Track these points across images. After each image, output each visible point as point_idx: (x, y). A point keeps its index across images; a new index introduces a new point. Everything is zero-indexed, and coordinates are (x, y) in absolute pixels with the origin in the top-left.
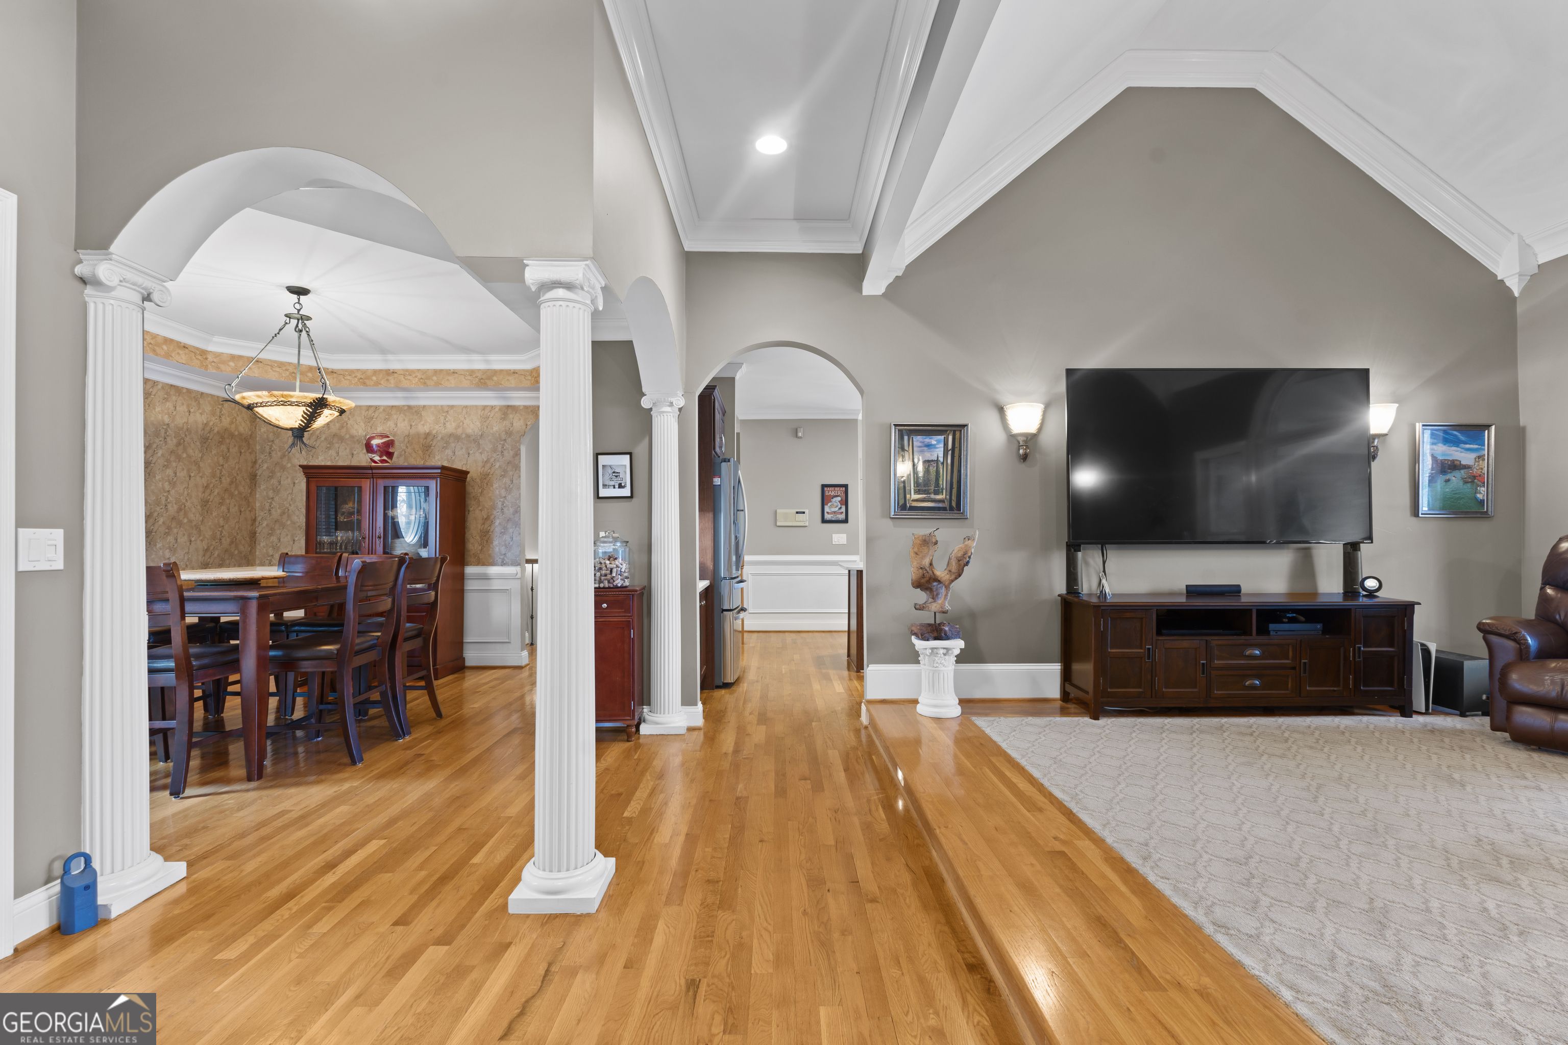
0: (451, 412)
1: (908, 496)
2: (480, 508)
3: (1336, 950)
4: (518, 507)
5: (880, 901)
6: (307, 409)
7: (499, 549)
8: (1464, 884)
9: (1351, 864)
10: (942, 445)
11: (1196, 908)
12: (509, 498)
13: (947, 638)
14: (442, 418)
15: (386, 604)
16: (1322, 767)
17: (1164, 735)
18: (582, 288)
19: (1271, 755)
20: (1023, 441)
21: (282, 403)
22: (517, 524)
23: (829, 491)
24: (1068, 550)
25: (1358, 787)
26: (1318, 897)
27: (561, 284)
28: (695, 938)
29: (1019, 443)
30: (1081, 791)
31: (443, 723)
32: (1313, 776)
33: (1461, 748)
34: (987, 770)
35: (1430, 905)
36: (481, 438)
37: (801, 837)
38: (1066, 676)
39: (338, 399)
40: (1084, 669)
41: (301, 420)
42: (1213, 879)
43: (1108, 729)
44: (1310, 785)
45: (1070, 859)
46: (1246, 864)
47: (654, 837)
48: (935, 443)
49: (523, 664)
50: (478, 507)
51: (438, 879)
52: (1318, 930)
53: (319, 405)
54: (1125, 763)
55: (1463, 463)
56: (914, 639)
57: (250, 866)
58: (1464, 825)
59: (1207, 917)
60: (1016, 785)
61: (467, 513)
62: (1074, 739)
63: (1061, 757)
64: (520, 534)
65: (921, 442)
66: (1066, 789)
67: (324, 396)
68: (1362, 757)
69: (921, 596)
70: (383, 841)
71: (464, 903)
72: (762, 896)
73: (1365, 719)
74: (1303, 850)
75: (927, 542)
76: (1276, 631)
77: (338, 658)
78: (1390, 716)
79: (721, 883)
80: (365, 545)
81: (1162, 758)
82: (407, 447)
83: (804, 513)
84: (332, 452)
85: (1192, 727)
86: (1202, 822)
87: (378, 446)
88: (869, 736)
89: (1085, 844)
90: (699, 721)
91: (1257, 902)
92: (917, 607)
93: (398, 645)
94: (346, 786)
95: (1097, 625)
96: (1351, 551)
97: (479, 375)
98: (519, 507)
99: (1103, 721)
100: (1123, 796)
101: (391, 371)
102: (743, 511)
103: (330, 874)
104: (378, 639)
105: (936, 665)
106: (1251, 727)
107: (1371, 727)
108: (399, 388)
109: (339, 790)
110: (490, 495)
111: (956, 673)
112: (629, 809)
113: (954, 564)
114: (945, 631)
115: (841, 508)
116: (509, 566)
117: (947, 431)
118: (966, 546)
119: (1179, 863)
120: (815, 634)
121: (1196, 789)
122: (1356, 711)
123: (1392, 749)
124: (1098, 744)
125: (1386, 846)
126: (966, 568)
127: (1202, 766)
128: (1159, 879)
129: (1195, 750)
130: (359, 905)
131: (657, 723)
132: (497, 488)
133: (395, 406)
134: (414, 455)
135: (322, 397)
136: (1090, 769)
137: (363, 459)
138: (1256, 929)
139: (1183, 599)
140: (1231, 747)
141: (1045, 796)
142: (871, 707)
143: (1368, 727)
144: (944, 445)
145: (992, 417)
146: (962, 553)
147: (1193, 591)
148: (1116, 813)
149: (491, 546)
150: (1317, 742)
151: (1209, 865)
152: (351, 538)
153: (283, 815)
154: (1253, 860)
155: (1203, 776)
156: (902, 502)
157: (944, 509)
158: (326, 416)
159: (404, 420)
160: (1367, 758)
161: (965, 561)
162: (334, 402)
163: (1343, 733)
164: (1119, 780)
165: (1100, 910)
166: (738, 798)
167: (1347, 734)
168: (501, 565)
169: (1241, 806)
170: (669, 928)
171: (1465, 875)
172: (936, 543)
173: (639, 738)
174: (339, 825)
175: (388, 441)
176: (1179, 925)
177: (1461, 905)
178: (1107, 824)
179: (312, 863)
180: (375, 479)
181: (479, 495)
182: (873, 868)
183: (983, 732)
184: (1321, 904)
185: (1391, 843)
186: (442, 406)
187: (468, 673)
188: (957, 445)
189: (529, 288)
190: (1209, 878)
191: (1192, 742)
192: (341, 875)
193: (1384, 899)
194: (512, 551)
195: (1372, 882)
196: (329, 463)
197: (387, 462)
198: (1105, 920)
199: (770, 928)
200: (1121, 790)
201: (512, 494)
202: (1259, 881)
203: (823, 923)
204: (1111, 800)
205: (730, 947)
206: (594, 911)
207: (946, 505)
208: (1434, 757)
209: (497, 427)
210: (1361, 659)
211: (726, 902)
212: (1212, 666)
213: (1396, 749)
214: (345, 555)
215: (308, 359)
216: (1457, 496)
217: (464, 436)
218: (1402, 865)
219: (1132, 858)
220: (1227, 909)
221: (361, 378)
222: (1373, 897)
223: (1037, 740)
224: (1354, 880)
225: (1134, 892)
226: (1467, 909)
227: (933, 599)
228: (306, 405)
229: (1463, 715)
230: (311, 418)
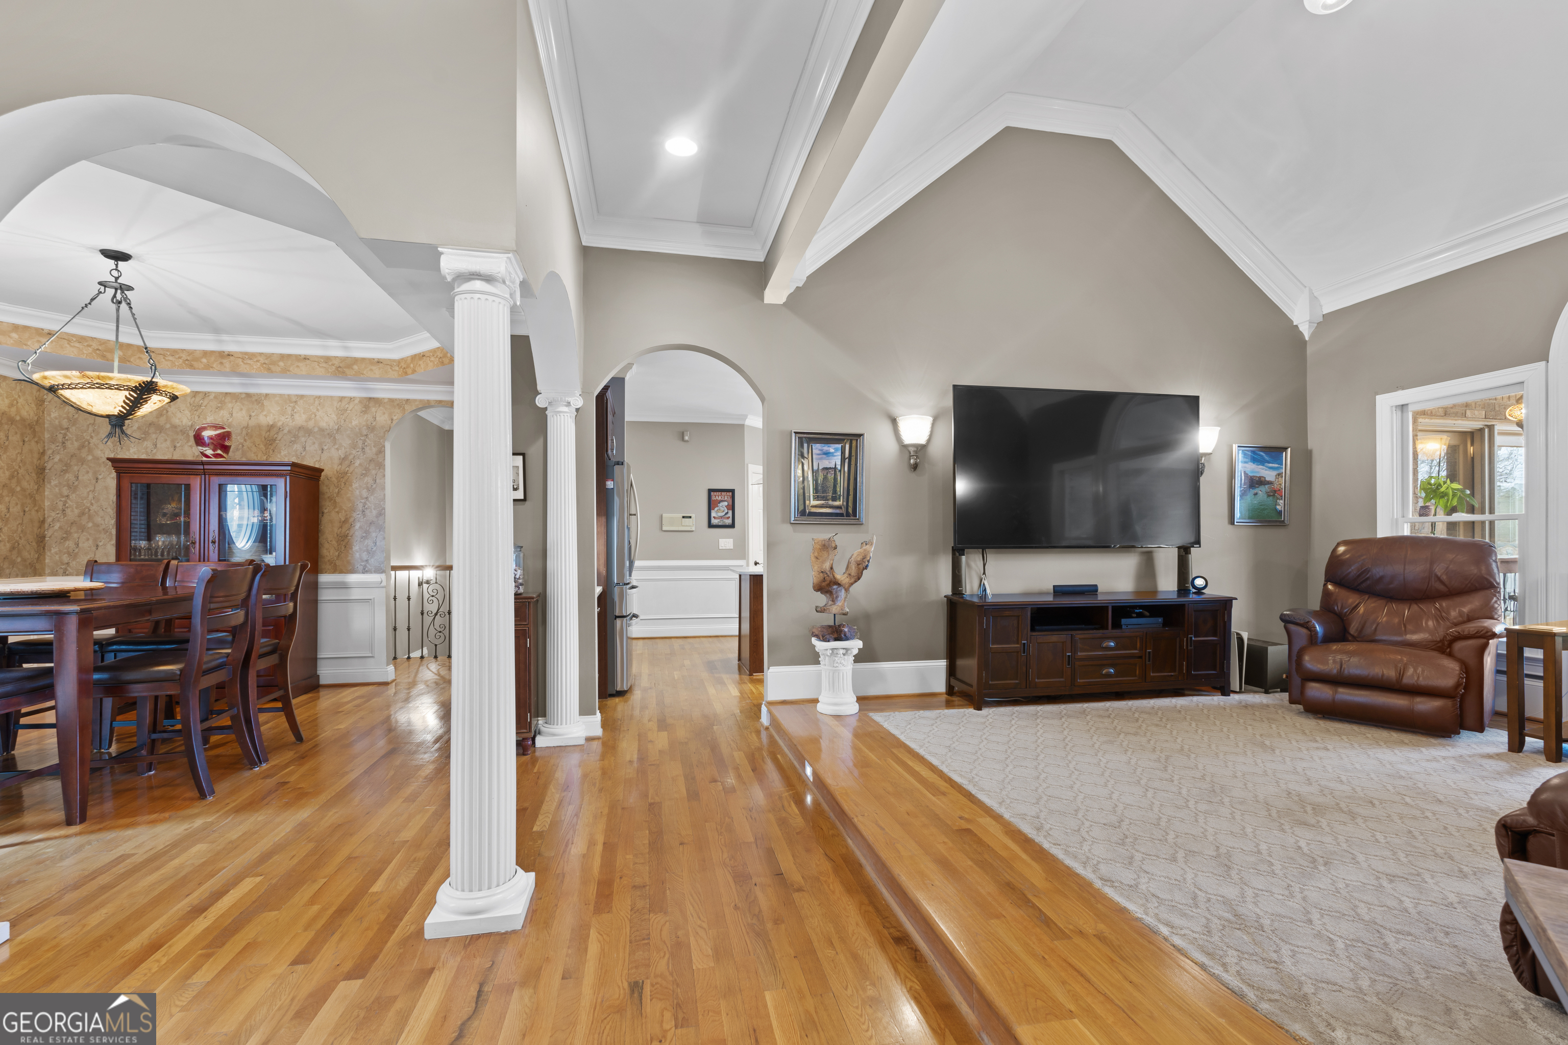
0: (301, 402)
1: (807, 502)
2: (337, 510)
3: (1197, 891)
4: (382, 509)
5: (805, 889)
6: (130, 394)
7: (360, 555)
8: (1283, 829)
9: (1199, 820)
10: (839, 453)
11: (1085, 867)
12: (372, 498)
13: (847, 639)
14: (289, 410)
15: (237, 616)
16: (1167, 741)
17: (1038, 721)
18: (504, 282)
19: (1127, 734)
20: (914, 451)
21: (97, 386)
22: (381, 528)
23: (715, 496)
24: (953, 554)
25: (1197, 756)
26: (1177, 849)
27: (480, 276)
28: (630, 943)
29: (910, 453)
30: (977, 775)
31: (304, 747)
32: (1162, 749)
33: (1268, 719)
34: (891, 761)
35: (1260, 848)
36: (337, 433)
37: (720, 837)
38: (952, 671)
39: (170, 383)
40: (969, 665)
41: (122, 406)
42: (1095, 842)
43: (991, 718)
44: (1160, 757)
45: (976, 835)
46: (1119, 827)
47: (571, 849)
48: (833, 451)
49: (389, 680)
50: (334, 508)
51: (335, 912)
52: (1181, 876)
53: (147, 389)
54: (1010, 748)
55: (1267, 479)
56: (814, 641)
57: (95, 919)
58: (1277, 782)
59: (1095, 874)
60: (919, 773)
61: (320, 515)
62: (963, 728)
63: (954, 745)
64: (384, 538)
65: (820, 450)
66: (963, 773)
67: (153, 380)
68: (1196, 731)
69: (821, 599)
70: (259, 879)
71: (370, 934)
72: (692, 896)
73: (1195, 698)
74: (1162, 811)
75: (827, 547)
76: (1127, 625)
77: (181, 679)
78: (1214, 696)
79: (648, 887)
80: (195, 551)
81: (1039, 741)
82: (245, 440)
83: (690, 517)
84: (148, 444)
85: (1061, 713)
86: (1080, 794)
87: (211, 438)
88: (771, 737)
89: (986, 821)
90: (598, 732)
91: (1132, 858)
92: (818, 609)
93: (251, 663)
94: (198, 822)
95: (981, 623)
96: (1184, 552)
97: (337, 363)
98: (384, 509)
99: (985, 711)
100: (1012, 776)
101: (226, 353)
102: (635, 515)
103: (201, 918)
104: (227, 657)
105: (836, 665)
106: (1108, 710)
107: (1201, 705)
108: (235, 373)
109: (191, 828)
110: (348, 496)
111: (855, 673)
112: (538, 823)
113: (853, 568)
114: (845, 632)
115: (727, 513)
116: (371, 573)
117: (844, 439)
118: (865, 550)
119: (1067, 831)
120: (702, 639)
121: (1071, 766)
122: (1187, 692)
123: (1218, 723)
124: (984, 731)
125: (1223, 803)
126: (865, 572)
127: (1073, 746)
128: (1052, 846)
129: (1066, 733)
130: (244, 948)
131: (554, 735)
132: (357, 489)
133: (230, 393)
134: (254, 449)
135: (151, 381)
136: (981, 754)
137: (190, 452)
138: (1134, 880)
139: (1050, 598)
140: (1094, 729)
141: (946, 781)
142: (772, 708)
143: (1198, 706)
144: (842, 453)
145: (887, 427)
146: (861, 557)
147: (1059, 591)
148: (1008, 791)
149: (350, 552)
150: (1161, 720)
151: (1091, 830)
152: (175, 543)
153: (124, 860)
154: (1125, 823)
155: (1076, 755)
156: (801, 508)
157: (841, 515)
158: (154, 403)
159: (241, 409)
160: (1200, 731)
161: (864, 565)
162: (165, 386)
163: (1180, 711)
164: (1007, 763)
165: (1008, 877)
166: (651, 804)
167: (1183, 713)
168: (363, 573)
169: (1109, 779)
170: (601, 935)
171: (1282, 822)
172: (835, 548)
173: (534, 752)
174: (199, 866)
175: (224, 433)
176: (1073, 883)
177: (1283, 846)
178: (1003, 801)
179: (175, 909)
180: (207, 476)
181: (335, 495)
182: (794, 860)
183: (882, 726)
184: (1181, 855)
185: (1226, 800)
186: (289, 395)
187: (323, 693)
188: (853, 453)
189: (445, 278)
190: (1092, 841)
191: (1062, 726)
192: (215, 918)
193: (1226, 846)
194: (376, 557)
195: (1216, 833)
196: (143, 457)
197: (221, 456)
198: (1013, 885)
199: (705, 925)
200: (1010, 772)
201: (375, 495)
202: (1131, 840)
203: (755, 915)
204: (1003, 781)
205: (667, 947)
206: (520, 928)
207: (843, 511)
208: (1250, 728)
209: (356, 421)
210: (1192, 648)
211: (657, 905)
212: (1076, 657)
213: (1221, 723)
214: (174, 563)
215: (129, 336)
216: (1262, 507)
217: (316, 429)
218: (1236, 817)
219: (1027, 829)
220: (1110, 865)
221: (187, 360)
222: (1218, 845)
223: (931, 731)
224: (1203, 833)
225: (1033, 859)
226: (1287, 849)
227: (833, 601)
228: (128, 389)
229: (1267, 692)
230: (135, 404)
